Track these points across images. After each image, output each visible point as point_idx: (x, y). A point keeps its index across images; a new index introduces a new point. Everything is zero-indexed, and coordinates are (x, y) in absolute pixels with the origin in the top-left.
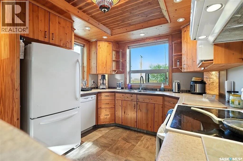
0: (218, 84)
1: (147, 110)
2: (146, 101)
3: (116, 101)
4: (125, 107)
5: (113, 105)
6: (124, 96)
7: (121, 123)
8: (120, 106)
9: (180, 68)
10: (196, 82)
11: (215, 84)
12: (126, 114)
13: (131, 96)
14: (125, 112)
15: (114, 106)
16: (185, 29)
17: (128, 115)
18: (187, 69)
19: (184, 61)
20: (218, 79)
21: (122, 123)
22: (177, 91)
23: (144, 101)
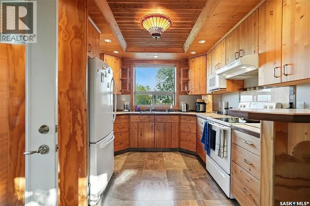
0: (212, 104)
1: (165, 129)
2: (164, 121)
3: (131, 123)
4: (142, 129)
5: (127, 128)
6: (140, 118)
7: (136, 147)
8: (136, 128)
9: (188, 91)
10: (200, 103)
11: (210, 105)
12: (143, 136)
13: (149, 117)
14: (141, 134)
15: (128, 130)
16: (193, 59)
17: (145, 136)
18: (195, 92)
19: (192, 86)
20: (212, 101)
21: (138, 146)
22: (185, 111)
23: (161, 121)
